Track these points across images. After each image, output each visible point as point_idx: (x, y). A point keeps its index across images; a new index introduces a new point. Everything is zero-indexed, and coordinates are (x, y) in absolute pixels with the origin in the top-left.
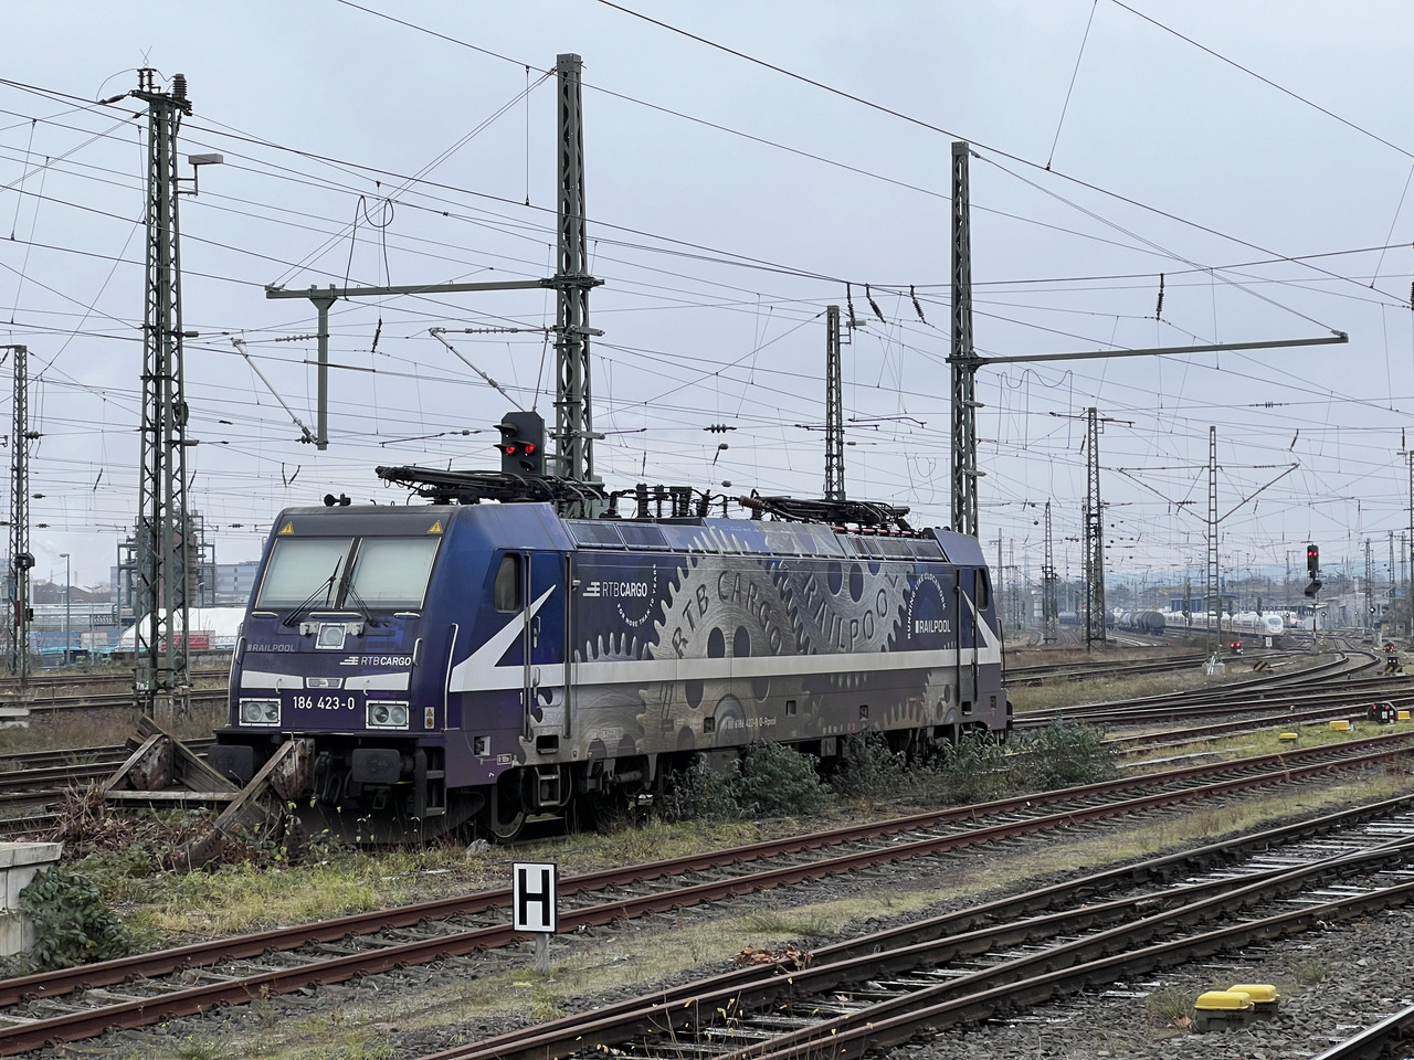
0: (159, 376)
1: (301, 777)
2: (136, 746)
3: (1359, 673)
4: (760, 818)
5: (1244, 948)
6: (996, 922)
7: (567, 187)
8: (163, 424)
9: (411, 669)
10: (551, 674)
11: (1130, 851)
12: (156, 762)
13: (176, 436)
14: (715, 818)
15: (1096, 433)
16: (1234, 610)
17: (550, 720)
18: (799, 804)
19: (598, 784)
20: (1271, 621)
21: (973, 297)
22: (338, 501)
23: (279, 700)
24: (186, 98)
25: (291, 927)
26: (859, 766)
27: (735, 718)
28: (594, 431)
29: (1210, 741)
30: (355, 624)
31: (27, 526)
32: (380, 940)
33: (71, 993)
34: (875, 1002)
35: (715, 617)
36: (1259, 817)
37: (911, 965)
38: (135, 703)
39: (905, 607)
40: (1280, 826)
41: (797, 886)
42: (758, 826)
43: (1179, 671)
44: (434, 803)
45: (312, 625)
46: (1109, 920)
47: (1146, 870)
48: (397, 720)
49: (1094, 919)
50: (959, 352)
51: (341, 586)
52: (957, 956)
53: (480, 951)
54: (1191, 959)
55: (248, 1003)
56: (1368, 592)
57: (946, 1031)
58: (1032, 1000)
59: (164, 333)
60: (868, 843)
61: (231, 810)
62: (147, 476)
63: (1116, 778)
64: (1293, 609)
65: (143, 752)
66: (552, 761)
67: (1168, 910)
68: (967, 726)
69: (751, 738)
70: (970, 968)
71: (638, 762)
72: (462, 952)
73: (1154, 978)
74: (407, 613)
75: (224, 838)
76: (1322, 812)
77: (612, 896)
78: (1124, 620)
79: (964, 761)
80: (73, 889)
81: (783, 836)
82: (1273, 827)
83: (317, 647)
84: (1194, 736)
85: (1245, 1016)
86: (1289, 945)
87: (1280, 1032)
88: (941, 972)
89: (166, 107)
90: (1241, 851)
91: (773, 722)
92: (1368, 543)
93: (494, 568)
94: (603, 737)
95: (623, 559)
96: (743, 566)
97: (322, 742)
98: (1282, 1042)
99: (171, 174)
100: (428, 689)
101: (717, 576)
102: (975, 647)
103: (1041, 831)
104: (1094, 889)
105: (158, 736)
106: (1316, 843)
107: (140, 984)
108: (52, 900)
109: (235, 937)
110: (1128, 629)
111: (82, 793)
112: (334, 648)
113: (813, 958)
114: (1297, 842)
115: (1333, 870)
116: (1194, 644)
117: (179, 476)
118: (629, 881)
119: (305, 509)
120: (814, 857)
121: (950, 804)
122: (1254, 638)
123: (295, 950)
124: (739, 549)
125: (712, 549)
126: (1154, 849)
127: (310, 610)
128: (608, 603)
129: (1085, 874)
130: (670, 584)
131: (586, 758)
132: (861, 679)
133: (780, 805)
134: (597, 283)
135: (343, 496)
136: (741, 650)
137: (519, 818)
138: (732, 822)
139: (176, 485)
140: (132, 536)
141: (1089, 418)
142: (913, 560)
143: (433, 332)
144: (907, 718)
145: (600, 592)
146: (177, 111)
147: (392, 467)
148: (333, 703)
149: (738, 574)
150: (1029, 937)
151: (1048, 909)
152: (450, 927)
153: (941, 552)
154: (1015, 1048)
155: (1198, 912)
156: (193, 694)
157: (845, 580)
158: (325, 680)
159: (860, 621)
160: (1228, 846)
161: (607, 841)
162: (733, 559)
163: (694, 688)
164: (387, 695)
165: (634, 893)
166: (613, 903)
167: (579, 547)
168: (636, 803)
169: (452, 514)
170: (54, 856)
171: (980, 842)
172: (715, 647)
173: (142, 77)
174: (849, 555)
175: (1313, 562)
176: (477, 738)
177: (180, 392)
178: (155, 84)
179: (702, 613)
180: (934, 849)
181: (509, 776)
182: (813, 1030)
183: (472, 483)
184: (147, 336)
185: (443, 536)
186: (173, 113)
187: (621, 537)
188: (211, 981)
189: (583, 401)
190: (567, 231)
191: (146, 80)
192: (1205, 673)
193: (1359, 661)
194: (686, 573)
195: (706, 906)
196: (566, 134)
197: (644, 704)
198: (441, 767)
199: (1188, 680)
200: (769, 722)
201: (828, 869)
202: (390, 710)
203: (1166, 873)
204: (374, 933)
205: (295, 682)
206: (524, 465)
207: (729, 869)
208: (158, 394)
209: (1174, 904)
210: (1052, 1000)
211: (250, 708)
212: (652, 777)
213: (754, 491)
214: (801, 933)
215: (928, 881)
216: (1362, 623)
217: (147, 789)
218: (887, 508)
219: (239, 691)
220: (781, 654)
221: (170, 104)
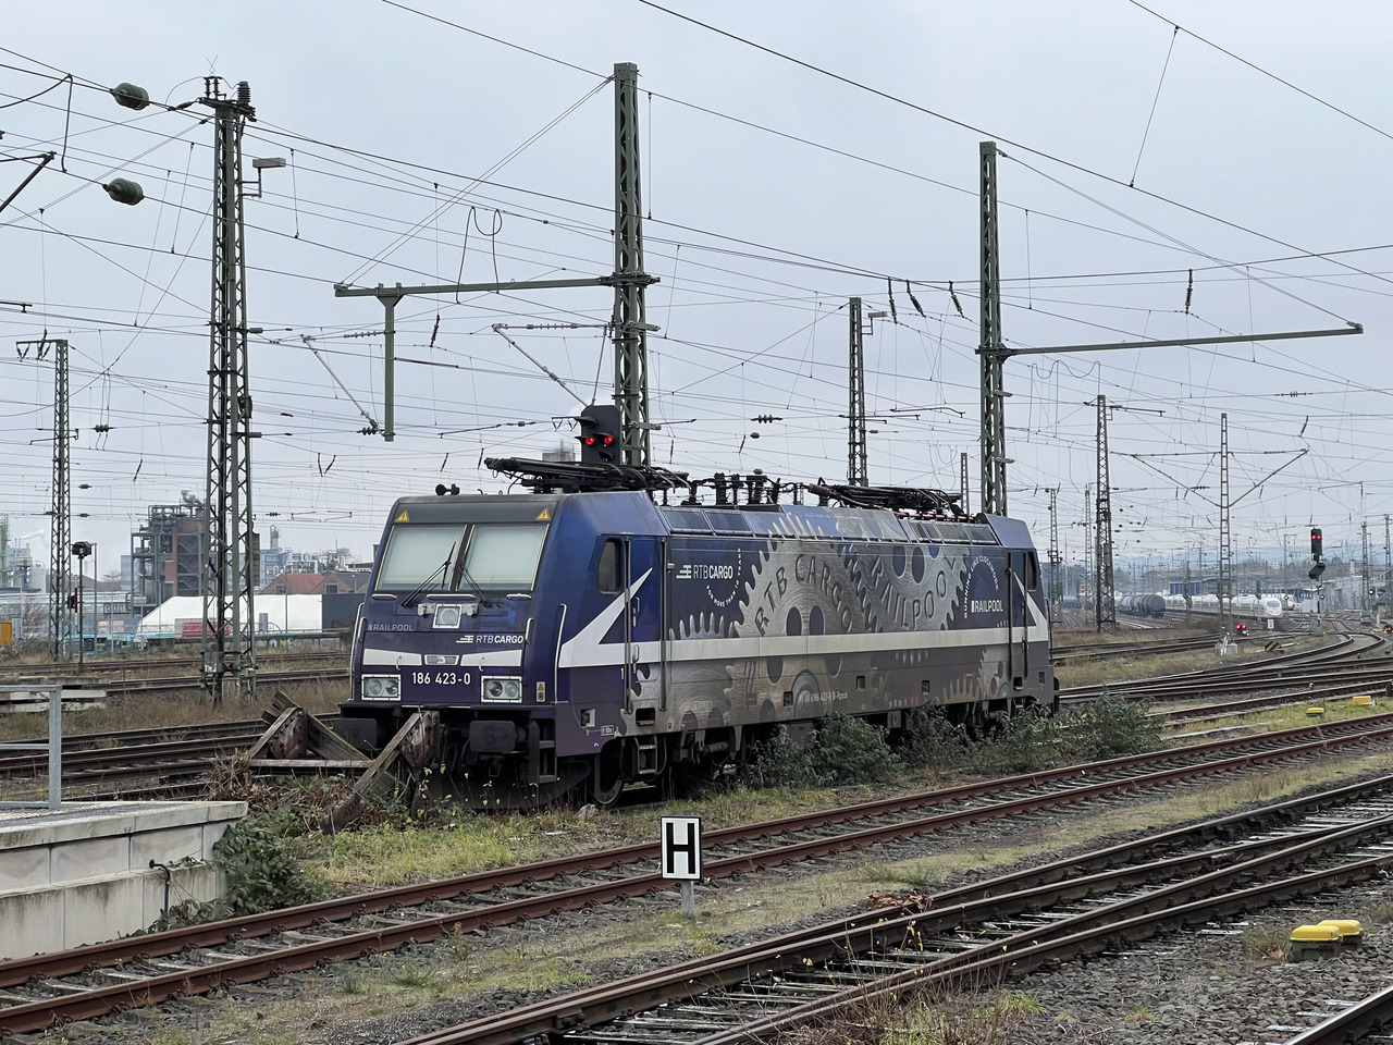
0: (225, 371)
1: (427, 747)
2: (273, 719)
3: (1367, 653)
4: (835, 786)
5: (1317, 894)
6: (1085, 873)
7: (624, 189)
8: (228, 417)
9: (523, 646)
10: (648, 651)
11: (1191, 813)
12: (291, 733)
13: (241, 428)
14: (796, 786)
15: (1105, 420)
16: (1233, 593)
17: (648, 693)
18: (872, 773)
19: (690, 754)
20: (1269, 604)
21: (1001, 292)
22: (449, 490)
23: (399, 676)
24: (250, 104)
25: (440, 880)
26: (923, 737)
27: (811, 692)
28: (650, 422)
29: (1239, 715)
30: (470, 605)
31: (68, 516)
32: (523, 891)
33: (268, 935)
34: (994, 940)
35: (793, 598)
36: (1305, 783)
37: (1019, 909)
38: (203, 686)
39: (962, 588)
40: (1324, 790)
41: (891, 844)
42: (836, 793)
43: (1192, 651)
44: (545, 771)
45: (429, 606)
46: (1188, 871)
47: (1213, 828)
48: (510, 694)
49: (1176, 870)
50: (988, 344)
51: (456, 570)
52: (1060, 901)
53: (622, 899)
54: (1272, 903)
55: (432, 942)
56: (1365, 575)
57: (1068, 962)
58: (1138, 937)
59: (229, 329)
60: (942, 808)
61: (368, 775)
62: (213, 466)
63: (1161, 749)
64: (1290, 592)
65: (280, 724)
66: (650, 732)
67: (1240, 862)
68: (1018, 700)
69: (825, 712)
70: (1072, 911)
71: (723, 733)
72: (606, 900)
73: (1243, 919)
74: (519, 595)
75: (361, 802)
76: (1361, 778)
77: (720, 854)
78: (1124, 603)
79: (1021, 733)
80: (259, 843)
81: (861, 802)
82: (1318, 792)
83: (435, 626)
84: (1222, 712)
85: (1336, 947)
86: (1358, 891)
87: (1366, 961)
88: (1047, 915)
89: (232, 113)
90: (1295, 812)
91: (845, 696)
92: (1364, 527)
93: (598, 552)
94: (695, 710)
95: (714, 544)
96: (818, 550)
97: (447, 715)
98: (1370, 968)
99: (236, 177)
100: (539, 665)
101: (795, 559)
102: (1025, 626)
103: (1102, 796)
104: (1168, 844)
105: (293, 709)
106: (1361, 806)
107: (327, 927)
108: (241, 852)
109: (394, 889)
110: (1130, 612)
111: (227, 763)
112: (450, 627)
113: (933, 902)
114: (1344, 805)
115: (1384, 828)
116: (1199, 626)
117: (244, 466)
118: (734, 841)
119: (420, 498)
120: (896, 820)
121: (1012, 773)
122: (1256, 621)
123: (451, 899)
124: (813, 534)
125: (789, 534)
126: (1213, 811)
127: (427, 592)
128: (697, 584)
129: (1155, 833)
130: (753, 567)
131: (679, 729)
132: (923, 656)
133: (854, 774)
134: (653, 281)
135: (453, 486)
136: (816, 629)
137: (616, 787)
138: (811, 789)
139: (242, 476)
140: (146, 525)
141: (1099, 406)
142: (968, 543)
143: (496, 328)
144: (964, 692)
145: (692, 574)
146: (242, 117)
147: (500, 458)
148: (450, 678)
149: (813, 557)
150: (1121, 885)
151: (1129, 863)
152: (583, 880)
153: (993, 535)
154: (1135, 975)
155: (1270, 864)
156: (259, 677)
157: (908, 563)
158: (442, 657)
159: (922, 599)
160: (1285, 808)
161: (703, 806)
162: (809, 544)
163: (774, 663)
164: (501, 670)
165: (740, 852)
166: (723, 859)
167: (672, 532)
168: (721, 772)
169: (558, 502)
170: (242, 813)
171: (1048, 806)
172: (793, 627)
173: (208, 84)
174: (911, 539)
175: (1316, 546)
176: (583, 711)
177: (245, 386)
178: (221, 89)
179: (781, 593)
180: (1008, 811)
181: (612, 745)
182: (946, 962)
183: (570, 473)
184: (213, 333)
185: (551, 523)
186: (238, 119)
187: (709, 522)
188: (387, 925)
189: (641, 394)
190: (625, 231)
191: (212, 88)
192: (1218, 653)
193: (1364, 642)
194: (767, 557)
195: (813, 861)
196: (623, 139)
197: (731, 679)
198: (552, 737)
199: (1201, 660)
200: (841, 696)
201: (916, 829)
202: (503, 684)
203: (1231, 831)
204: (518, 886)
205: (413, 659)
206: (603, 456)
207: (820, 830)
208: (223, 388)
209: (1244, 858)
210: (1155, 937)
211: (371, 683)
212: (738, 748)
213: (821, 479)
214: (911, 883)
215: (1008, 839)
216: (1359, 604)
217: (284, 758)
218: (942, 494)
219: (361, 668)
220: (852, 632)
221: (235, 110)
